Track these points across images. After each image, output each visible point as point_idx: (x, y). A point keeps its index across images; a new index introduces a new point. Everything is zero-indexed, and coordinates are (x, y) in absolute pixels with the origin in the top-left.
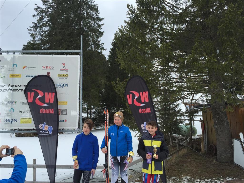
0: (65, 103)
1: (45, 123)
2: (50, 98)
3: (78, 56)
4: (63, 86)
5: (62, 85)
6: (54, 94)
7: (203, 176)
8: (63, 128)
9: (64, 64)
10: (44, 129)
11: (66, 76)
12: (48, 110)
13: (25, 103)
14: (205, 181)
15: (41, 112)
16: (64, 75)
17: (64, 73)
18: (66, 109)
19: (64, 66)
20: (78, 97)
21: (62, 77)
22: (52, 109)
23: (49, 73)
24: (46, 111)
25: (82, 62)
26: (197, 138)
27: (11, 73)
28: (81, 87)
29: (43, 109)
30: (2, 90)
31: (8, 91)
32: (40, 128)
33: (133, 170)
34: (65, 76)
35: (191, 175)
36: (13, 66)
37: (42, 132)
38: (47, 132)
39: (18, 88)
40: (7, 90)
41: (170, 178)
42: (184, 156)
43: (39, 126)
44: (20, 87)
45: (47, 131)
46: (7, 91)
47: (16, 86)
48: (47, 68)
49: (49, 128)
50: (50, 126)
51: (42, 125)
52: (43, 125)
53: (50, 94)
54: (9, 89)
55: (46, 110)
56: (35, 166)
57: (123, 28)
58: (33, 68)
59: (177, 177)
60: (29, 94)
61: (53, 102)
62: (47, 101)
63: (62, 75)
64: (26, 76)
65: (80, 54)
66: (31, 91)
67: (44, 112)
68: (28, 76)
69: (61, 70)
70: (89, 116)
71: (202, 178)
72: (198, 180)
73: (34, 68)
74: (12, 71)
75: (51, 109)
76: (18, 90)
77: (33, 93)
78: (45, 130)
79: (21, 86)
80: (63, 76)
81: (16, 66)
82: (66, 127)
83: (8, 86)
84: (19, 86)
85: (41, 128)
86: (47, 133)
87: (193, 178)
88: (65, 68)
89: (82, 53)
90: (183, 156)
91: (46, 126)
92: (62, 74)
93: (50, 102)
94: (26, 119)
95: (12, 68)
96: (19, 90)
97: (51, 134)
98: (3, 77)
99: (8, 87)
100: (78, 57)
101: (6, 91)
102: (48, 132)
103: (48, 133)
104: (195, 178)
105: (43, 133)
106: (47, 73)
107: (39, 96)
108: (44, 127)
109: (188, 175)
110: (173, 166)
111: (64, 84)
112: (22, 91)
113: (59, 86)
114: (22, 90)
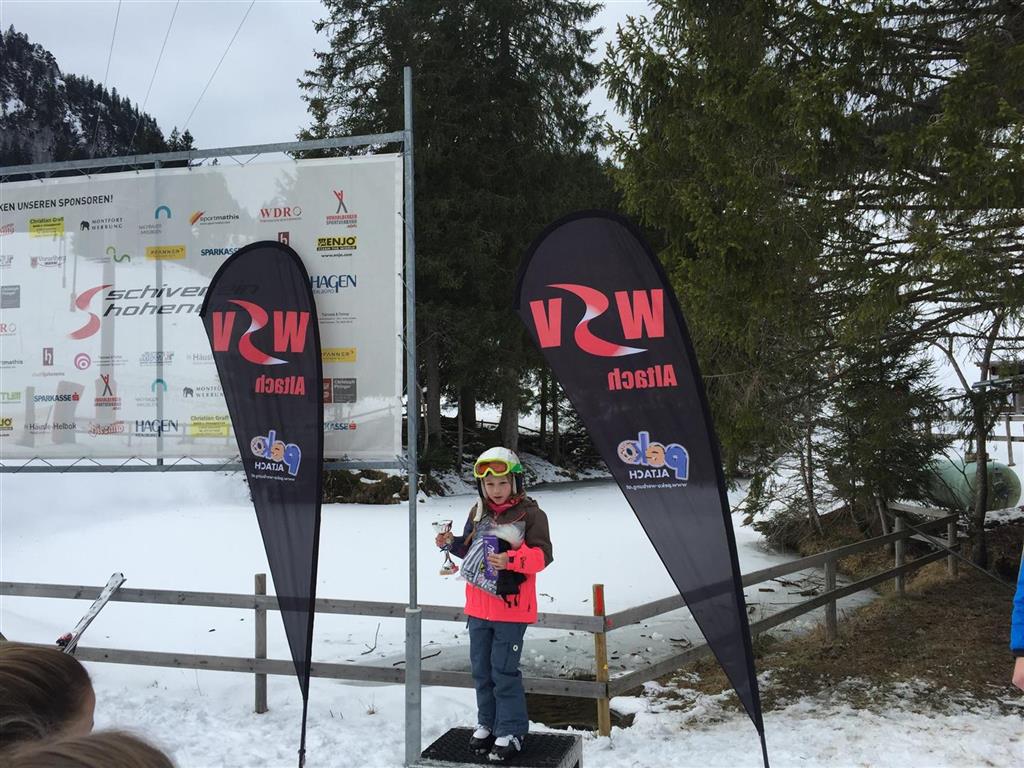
0: (348, 354)
1: (274, 432)
2: (290, 332)
3: (395, 159)
4: (337, 286)
5: (333, 283)
6: (305, 317)
7: (997, 680)
8: (346, 456)
9: (340, 196)
10: (269, 455)
11: (350, 243)
12: (284, 379)
13: (202, 358)
14: (1000, 703)
15: (257, 391)
16: (342, 242)
17: (340, 232)
18: (350, 379)
19: (341, 203)
20: (400, 331)
21: (335, 248)
22: (299, 378)
23: (286, 235)
24: (276, 386)
25: (410, 182)
26: (1013, 518)
27: (151, 241)
28: (411, 289)
29: (266, 378)
30: (122, 311)
31: (141, 313)
32: (254, 452)
33: (684, 644)
34: (346, 245)
35: (938, 676)
36: (157, 217)
37: (263, 466)
38: (281, 468)
39: (177, 300)
40: (138, 308)
41: (837, 682)
42: (931, 593)
43: (252, 443)
44: (182, 295)
45: (279, 463)
46: (140, 310)
47: (169, 295)
48: (278, 214)
49: (286, 452)
50: (291, 445)
51: (261, 442)
52: (267, 441)
53: (292, 316)
54: (147, 305)
55: (278, 380)
56: (261, 599)
57: (634, 28)
58: (224, 218)
59: (871, 679)
60: (217, 316)
61: (301, 351)
62: (280, 345)
63: (334, 240)
64: (205, 253)
65: (403, 151)
66: (225, 309)
67: (271, 391)
68: (210, 252)
69: (331, 220)
70: (550, 424)
71: (991, 688)
72: (968, 696)
73: (231, 220)
74: (153, 235)
75: (293, 378)
76: (176, 309)
77: (231, 316)
78: (272, 461)
79: (186, 290)
80: (336, 245)
81: (166, 212)
82: (353, 450)
83: (140, 293)
84: (182, 291)
85: (257, 452)
86: (279, 473)
87: (945, 688)
88: (346, 212)
89: (409, 145)
90: (927, 592)
91: (277, 443)
92: (332, 237)
93: (293, 351)
94: (209, 419)
95: (153, 221)
96: (181, 306)
97: (295, 475)
98: (122, 258)
99: (142, 297)
100: (394, 162)
101: (135, 313)
102: (286, 467)
103: (285, 474)
104: (954, 688)
105: (267, 472)
106: (280, 234)
107: (253, 328)
108: (268, 449)
109: (922, 675)
110: (867, 633)
111: (342, 279)
112: (189, 311)
113: (324, 287)
114: (192, 306)
